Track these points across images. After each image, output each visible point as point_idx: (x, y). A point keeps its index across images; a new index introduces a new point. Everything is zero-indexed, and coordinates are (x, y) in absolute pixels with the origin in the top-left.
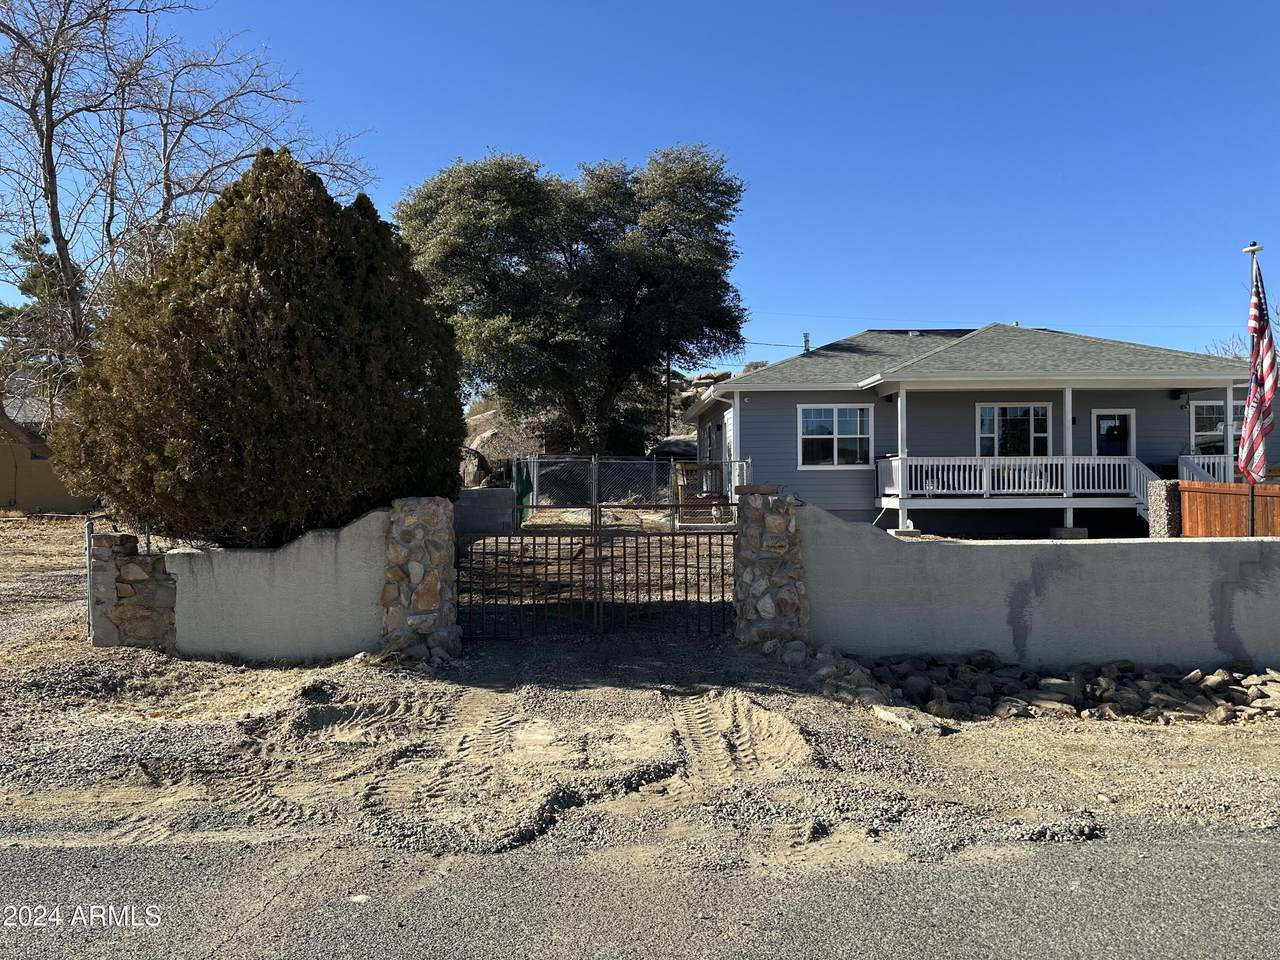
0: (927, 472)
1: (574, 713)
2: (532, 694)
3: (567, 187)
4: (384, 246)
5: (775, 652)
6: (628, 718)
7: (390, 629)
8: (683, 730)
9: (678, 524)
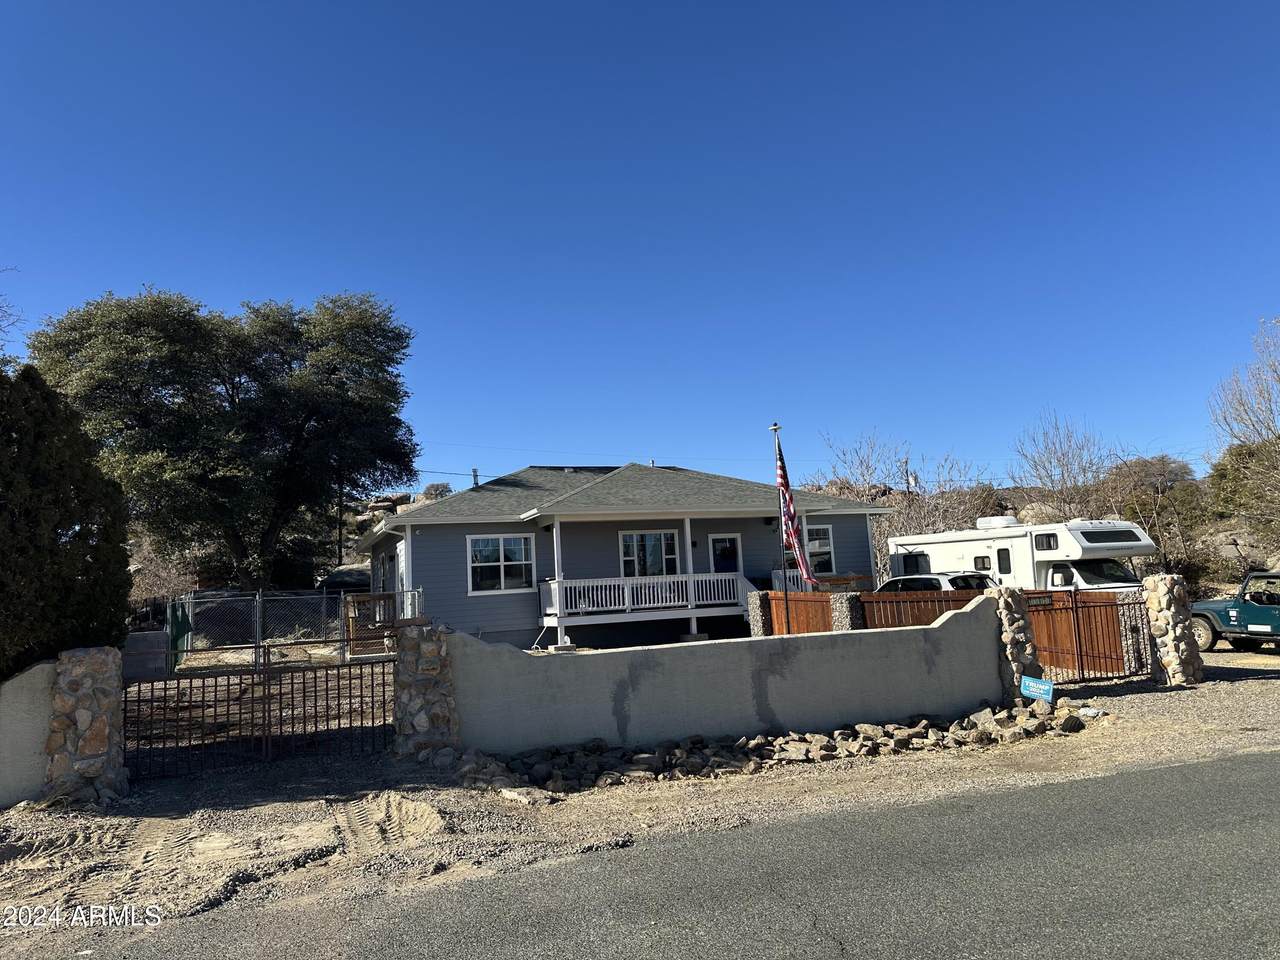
0: (580, 592)
1: (248, 825)
2: (206, 816)
3: (229, 323)
4: (53, 414)
5: (428, 759)
6: (296, 823)
7: (54, 776)
8: (343, 824)
9: (348, 656)
